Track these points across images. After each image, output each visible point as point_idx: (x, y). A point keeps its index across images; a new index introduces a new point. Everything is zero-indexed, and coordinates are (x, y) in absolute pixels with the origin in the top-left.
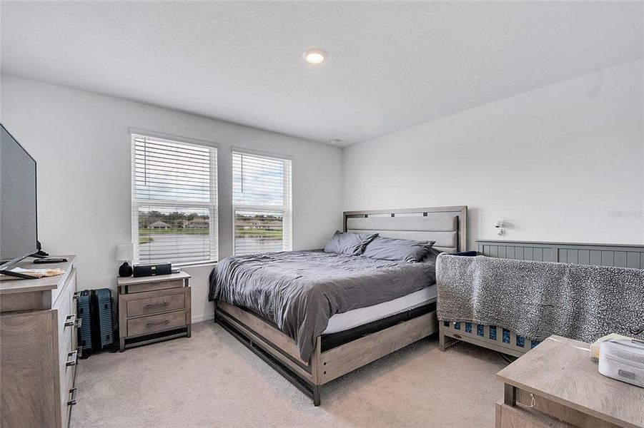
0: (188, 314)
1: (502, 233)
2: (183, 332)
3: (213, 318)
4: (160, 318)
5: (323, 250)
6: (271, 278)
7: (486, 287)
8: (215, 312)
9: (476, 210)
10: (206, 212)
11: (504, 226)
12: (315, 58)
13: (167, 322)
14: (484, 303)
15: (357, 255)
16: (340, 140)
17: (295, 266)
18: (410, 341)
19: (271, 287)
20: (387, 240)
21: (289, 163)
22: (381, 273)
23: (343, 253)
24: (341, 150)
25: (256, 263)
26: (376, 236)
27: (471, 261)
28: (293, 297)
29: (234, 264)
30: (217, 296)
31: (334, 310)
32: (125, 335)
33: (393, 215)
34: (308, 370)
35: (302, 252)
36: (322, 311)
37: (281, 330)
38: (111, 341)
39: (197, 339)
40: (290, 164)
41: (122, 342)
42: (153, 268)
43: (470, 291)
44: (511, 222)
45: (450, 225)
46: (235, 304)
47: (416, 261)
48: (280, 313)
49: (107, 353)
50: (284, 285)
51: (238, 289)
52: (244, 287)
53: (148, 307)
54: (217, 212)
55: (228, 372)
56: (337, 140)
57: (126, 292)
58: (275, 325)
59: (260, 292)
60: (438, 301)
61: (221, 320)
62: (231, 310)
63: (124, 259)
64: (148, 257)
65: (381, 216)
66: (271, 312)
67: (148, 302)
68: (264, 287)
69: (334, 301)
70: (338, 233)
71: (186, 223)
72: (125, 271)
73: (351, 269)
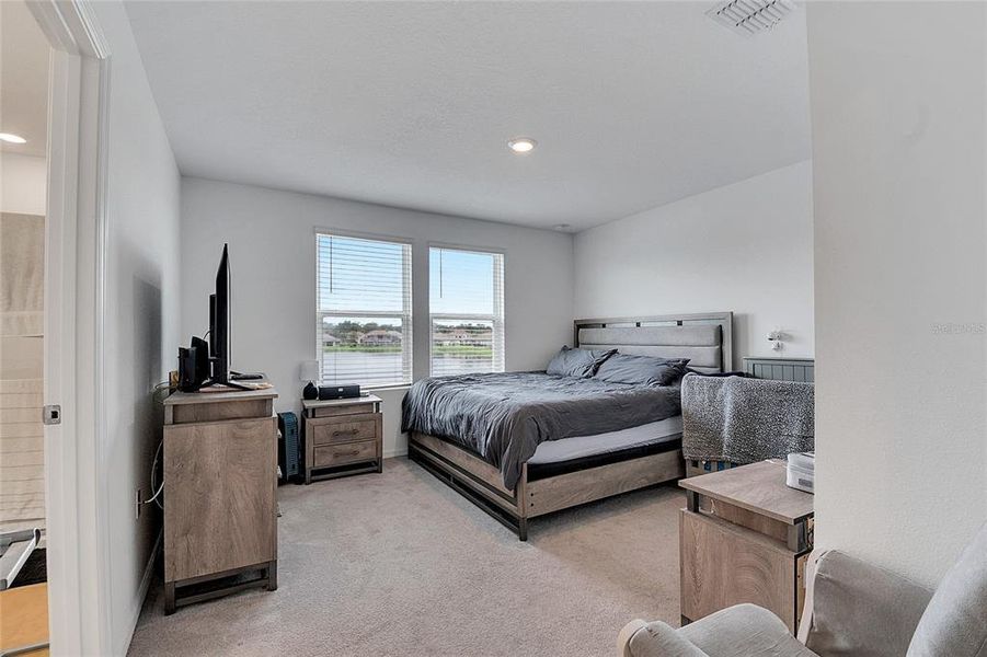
0: (379, 446)
1: (779, 347)
2: (373, 466)
3: (406, 453)
4: (349, 447)
5: (545, 372)
6: (474, 401)
7: (737, 415)
8: (409, 446)
9: (745, 317)
10: (397, 323)
11: (780, 338)
12: (523, 147)
13: (355, 453)
14: (735, 435)
15: (587, 377)
16: (567, 225)
17: (504, 389)
18: (645, 483)
19: (474, 411)
20: (628, 357)
21: (501, 257)
22: (607, 397)
23: (569, 375)
24: (571, 238)
25: (458, 385)
26: (615, 352)
27: (722, 383)
28: (497, 421)
29: (432, 387)
30: (412, 426)
31: (544, 437)
32: (311, 465)
33: (638, 325)
34: (514, 501)
35: (517, 373)
36: (530, 435)
37: (483, 458)
38: (296, 472)
39: (389, 475)
40: (502, 259)
41: (308, 473)
42: (341, 390)
43: (720, 420)
44: (790, 333)
45: (711, 337)
46: (434, 434)
47: (661, 385)
48: (483, 438)
49: (293, 485)
50: (488, 407)
51: (437, 416)
52: (443, 413)
53: (336, 434)
54: (411, 323)
55: (427, 507)
56: (564, 226)
57: (314, 417)
58: (478, 454)
59: (462, 416)
60: (684, 434)
61: (417, 455)
62: (429, 443)
63: (308, 379)
64: (333, 377)
65: (624, 325)
66: (474, 439)
67: (335, 428)
68: (467, 412)
69: (545, 425)
70: (565, 349)
71: (361, 336)
72: (310, 392)
73: (572, 393)
